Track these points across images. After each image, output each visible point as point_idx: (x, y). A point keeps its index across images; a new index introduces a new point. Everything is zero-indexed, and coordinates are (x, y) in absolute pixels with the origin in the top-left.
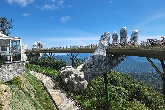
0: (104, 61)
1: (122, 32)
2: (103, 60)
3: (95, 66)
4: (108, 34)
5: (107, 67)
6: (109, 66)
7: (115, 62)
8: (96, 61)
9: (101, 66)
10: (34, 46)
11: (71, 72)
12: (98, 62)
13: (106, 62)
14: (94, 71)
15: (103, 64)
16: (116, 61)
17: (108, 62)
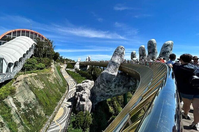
0: (115, 81)
1: (150, 45)
2: (112, 80)
3: (103, 85)
4: (121, 48)
5: (121, 88)
6: (124, 87)
7: (131, 83)
8: (103, 80)
9: (110, 86)
10: (86, 60)
11: (82, 87)
12: (105, 82)
13: (119, 82)
14: (102, 91)
15: (113, 85)
16: (134, 83)
17: (122, 83)
